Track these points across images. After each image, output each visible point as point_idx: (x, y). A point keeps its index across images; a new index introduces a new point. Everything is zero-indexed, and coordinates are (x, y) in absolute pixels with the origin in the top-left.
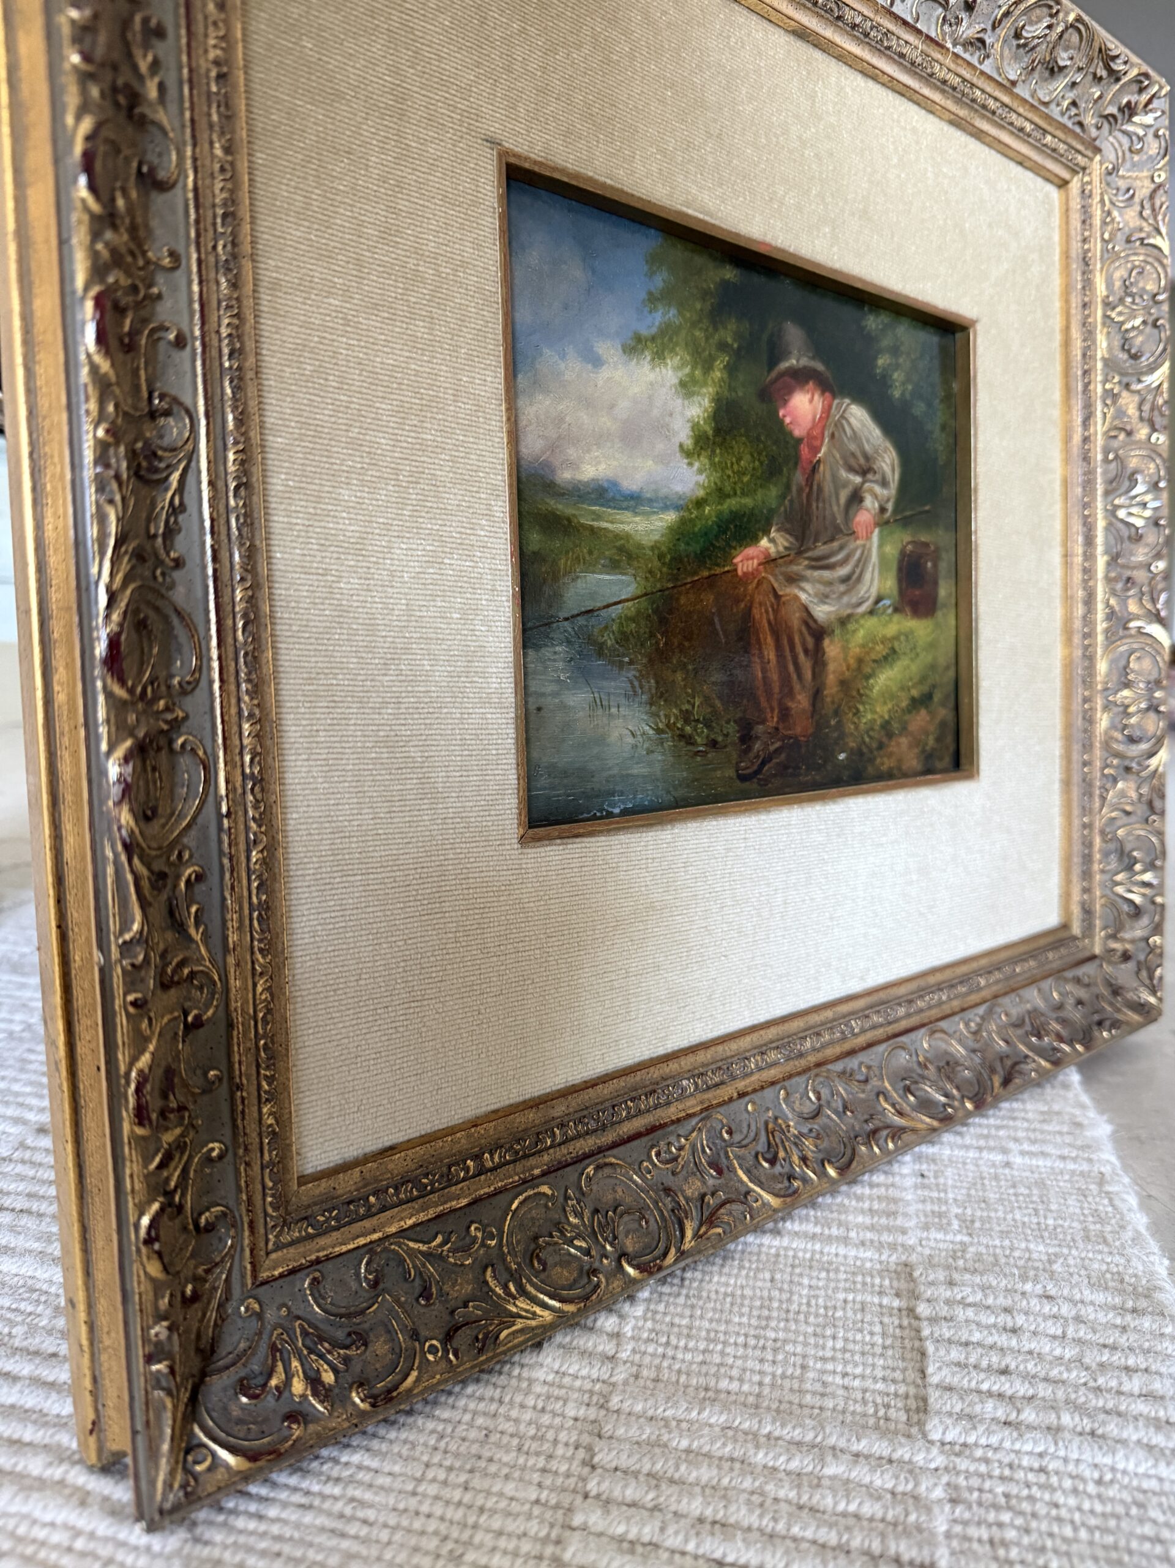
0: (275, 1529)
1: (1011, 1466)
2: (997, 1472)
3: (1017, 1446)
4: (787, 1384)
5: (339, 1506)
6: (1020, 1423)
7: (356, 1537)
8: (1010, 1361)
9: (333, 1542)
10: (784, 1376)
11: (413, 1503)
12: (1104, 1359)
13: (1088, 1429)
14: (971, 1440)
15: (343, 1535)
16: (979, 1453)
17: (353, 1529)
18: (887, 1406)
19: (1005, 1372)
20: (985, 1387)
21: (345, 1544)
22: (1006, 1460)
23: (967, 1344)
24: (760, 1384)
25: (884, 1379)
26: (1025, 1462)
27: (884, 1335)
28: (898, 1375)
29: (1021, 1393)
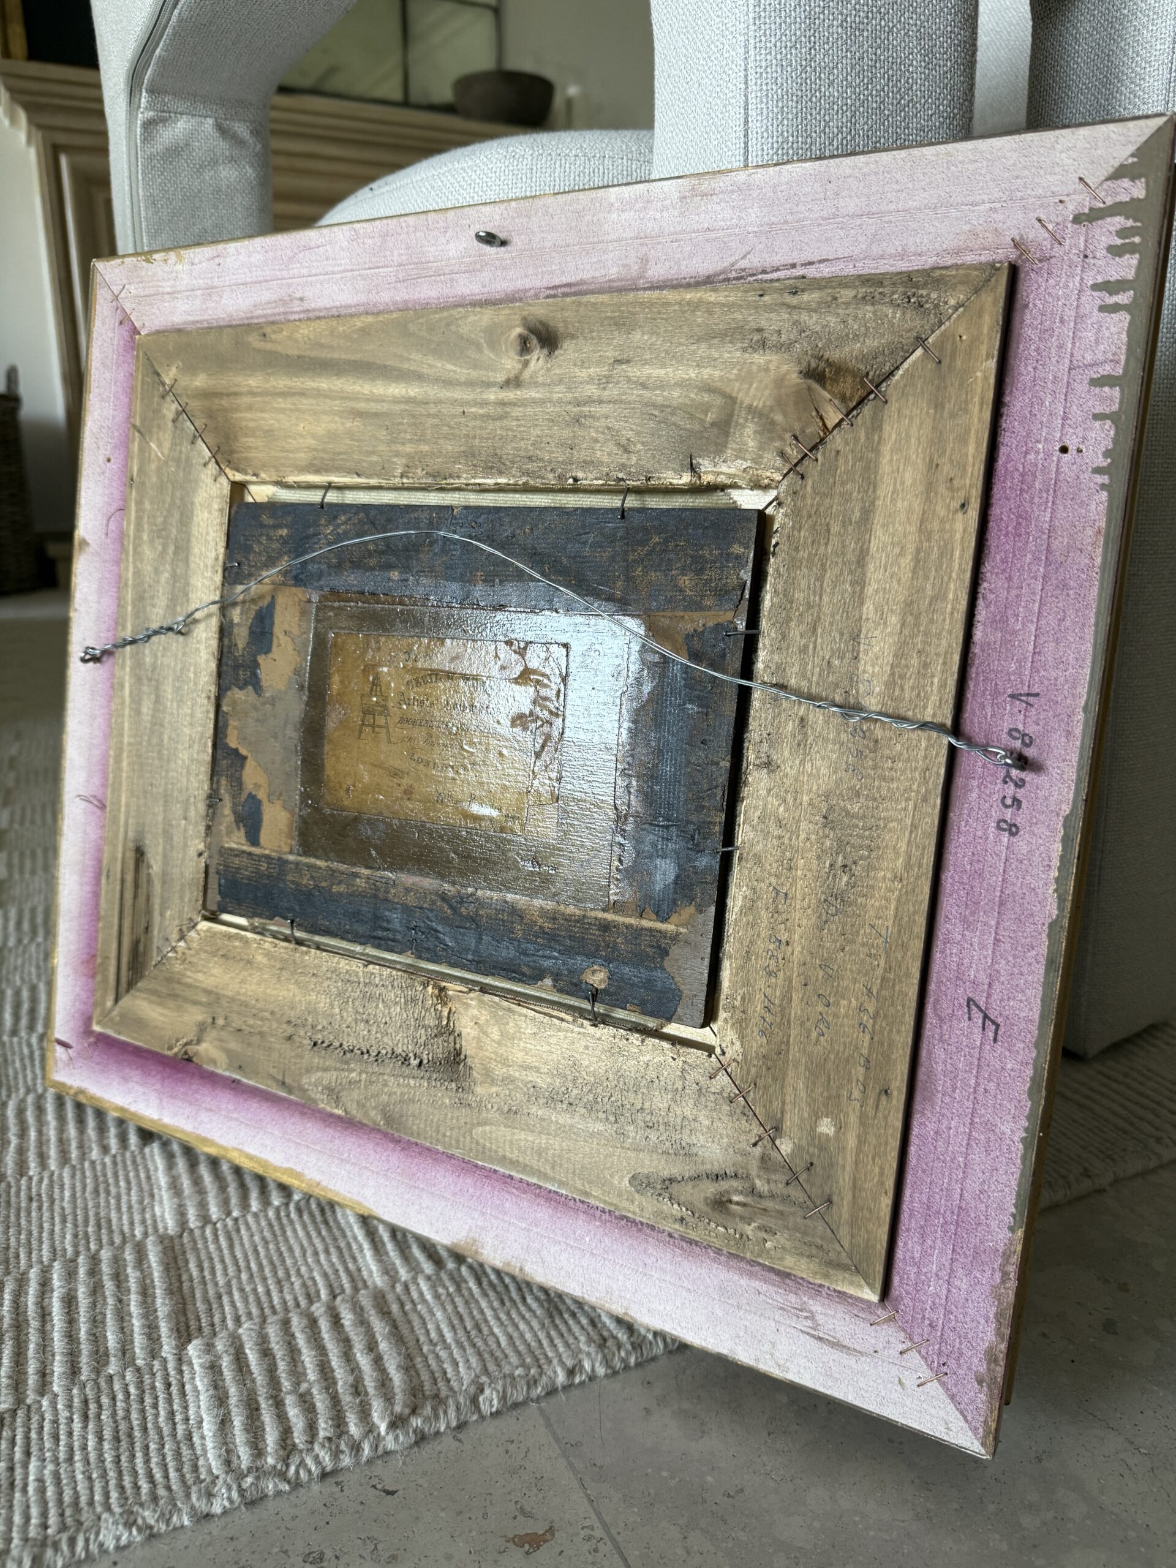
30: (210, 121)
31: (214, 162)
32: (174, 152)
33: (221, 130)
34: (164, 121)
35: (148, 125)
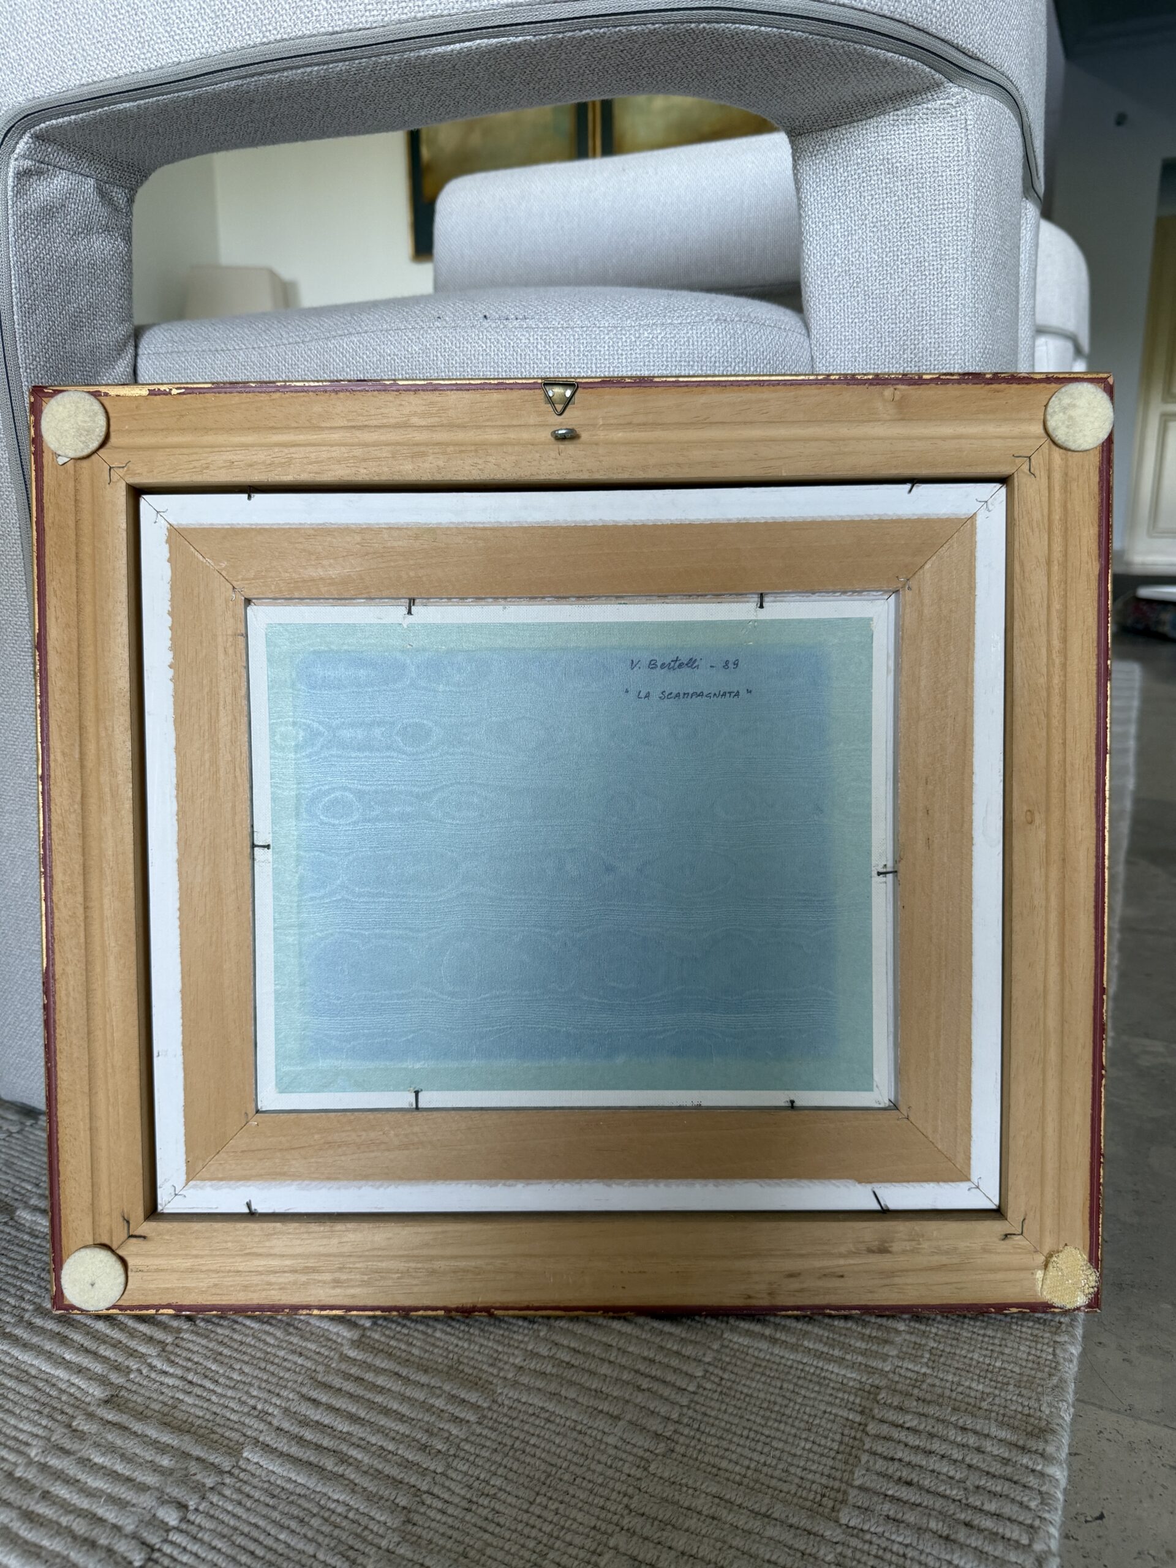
0: (450, 1521)
1: (885, 1550)
2: (874, 1552)
3: (893, 1537)
4: (765, 1469)
5: (485, 1512)
6: (903, 1522)
7: (492, 1534)
8: (914, 1477)
9: (481, 1534)
10: (765, 1464)
11: (525, 1517)
12: (982, 1483)
13: (945, 1534)
14: (866, 1527)
15: (486, 1531)
16: (868, 1537)
17: (491, 1527)
18: (823, 1496)
19: (909, 1484)
20: (890, 1493)
21: (486, 1536)
22: (883, 1545)
23: (892, 1459)
24: (748, 1468)
25: (829, 1476)
26: (895, 1548)
27: (841, 1443)
28: (838, 1474)
29: (912, 1500)
30: (92, 182)
31: (88, 230)
32: (48, 212)
33: (102, 193)
34: (40, 173)
35: (23, 175)
